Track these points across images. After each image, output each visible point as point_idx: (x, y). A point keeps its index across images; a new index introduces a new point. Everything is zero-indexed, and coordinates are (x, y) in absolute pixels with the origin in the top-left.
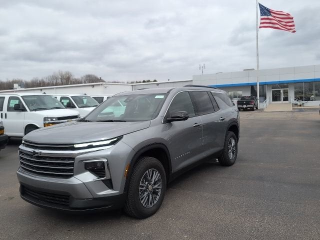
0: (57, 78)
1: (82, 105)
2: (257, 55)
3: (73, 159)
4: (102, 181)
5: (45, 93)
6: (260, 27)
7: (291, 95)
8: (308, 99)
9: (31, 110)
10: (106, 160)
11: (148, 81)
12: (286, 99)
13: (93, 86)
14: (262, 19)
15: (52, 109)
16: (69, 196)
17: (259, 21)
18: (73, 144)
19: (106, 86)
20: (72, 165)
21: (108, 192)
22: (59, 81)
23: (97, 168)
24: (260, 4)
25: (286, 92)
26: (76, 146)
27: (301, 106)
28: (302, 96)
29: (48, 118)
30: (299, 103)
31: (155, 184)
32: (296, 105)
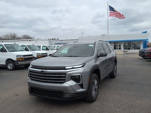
0: (8, 37)
1: (32, 49)
2: (108, 28)
3: (65, 74)
4: (79, 84)
5: (15, 43)
6: (110, 16)
7: (122, 47)
8: (129, 49)
9: (9, 52)
10: (80, 75)
11: (55, 39)
12: (120, 49)
13: (30, 41)
14: (110, 12)
15: (19, 51)
16: (63, 92)
17: (109, 13)
18: (65, 67)
19: (36, 41)
20: (65, 77)
21: (81, 90)
22: (10, 38)
23: (76, 78)
24: (109, 6)
25: (120, 46)
26: (66, 68)
27: (126, 52)
28: (126, 47)
29: (19, 55)
30: (125, 50)
31: (96, 86)
32: (124, 51)
